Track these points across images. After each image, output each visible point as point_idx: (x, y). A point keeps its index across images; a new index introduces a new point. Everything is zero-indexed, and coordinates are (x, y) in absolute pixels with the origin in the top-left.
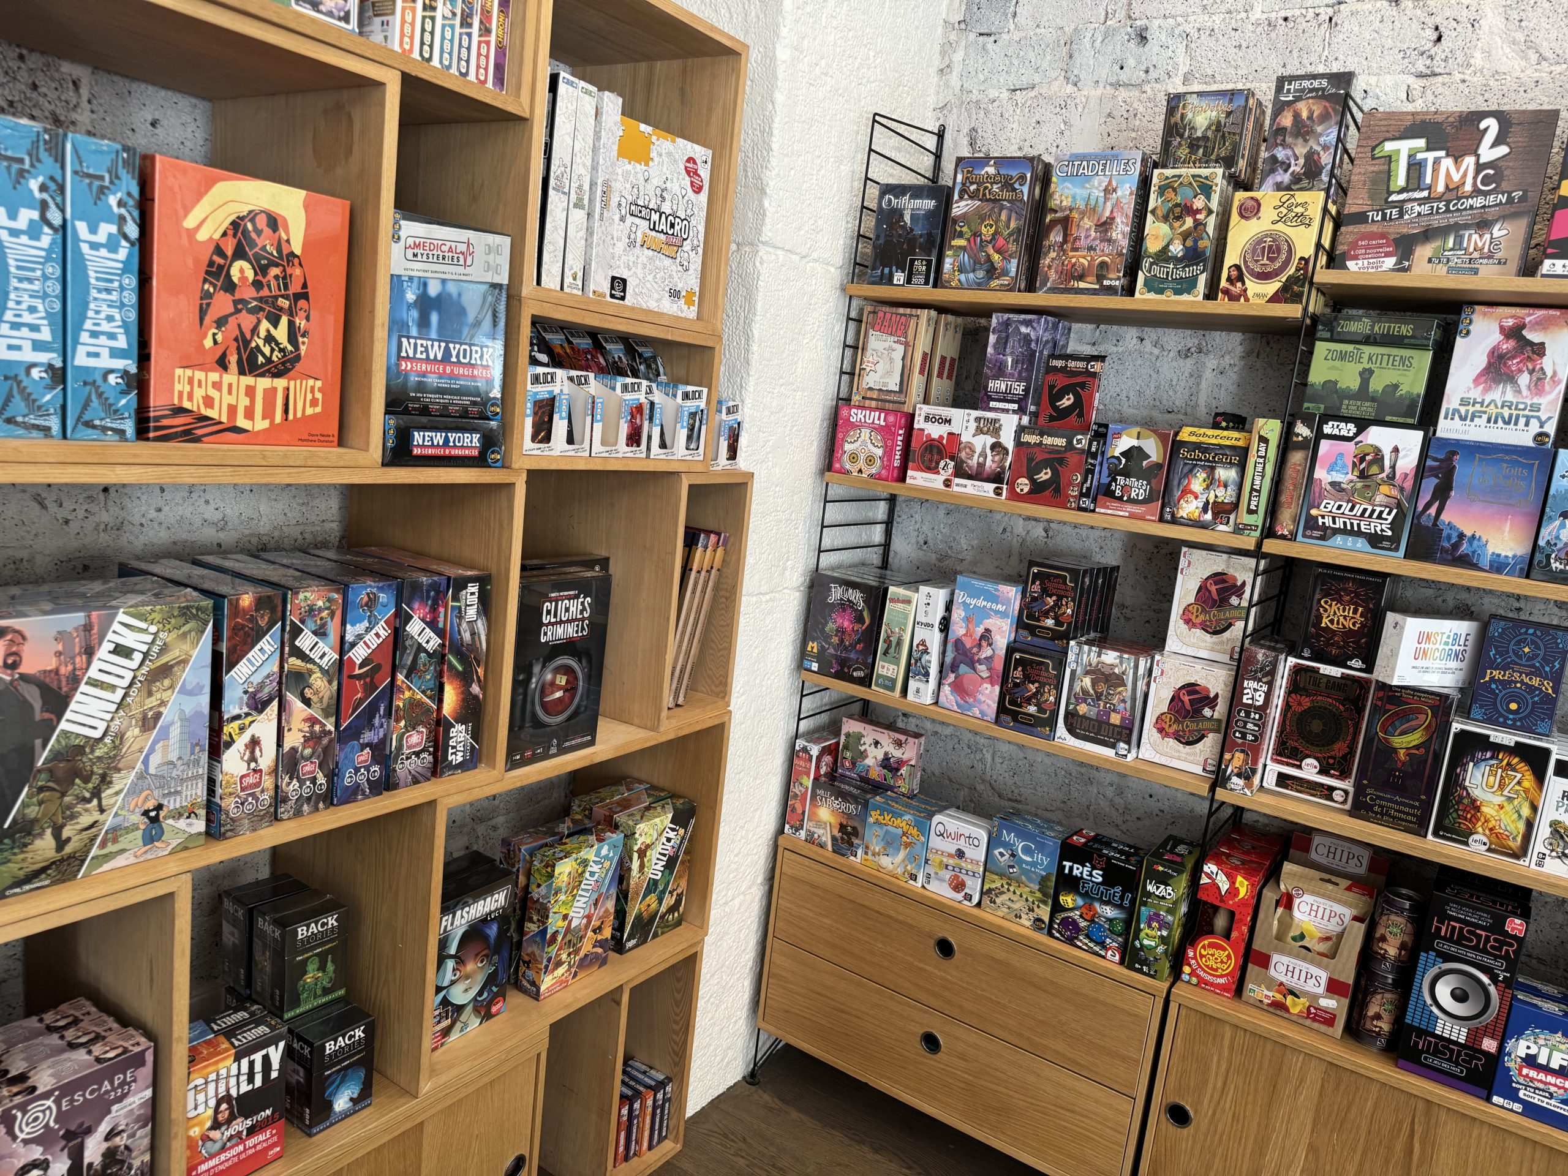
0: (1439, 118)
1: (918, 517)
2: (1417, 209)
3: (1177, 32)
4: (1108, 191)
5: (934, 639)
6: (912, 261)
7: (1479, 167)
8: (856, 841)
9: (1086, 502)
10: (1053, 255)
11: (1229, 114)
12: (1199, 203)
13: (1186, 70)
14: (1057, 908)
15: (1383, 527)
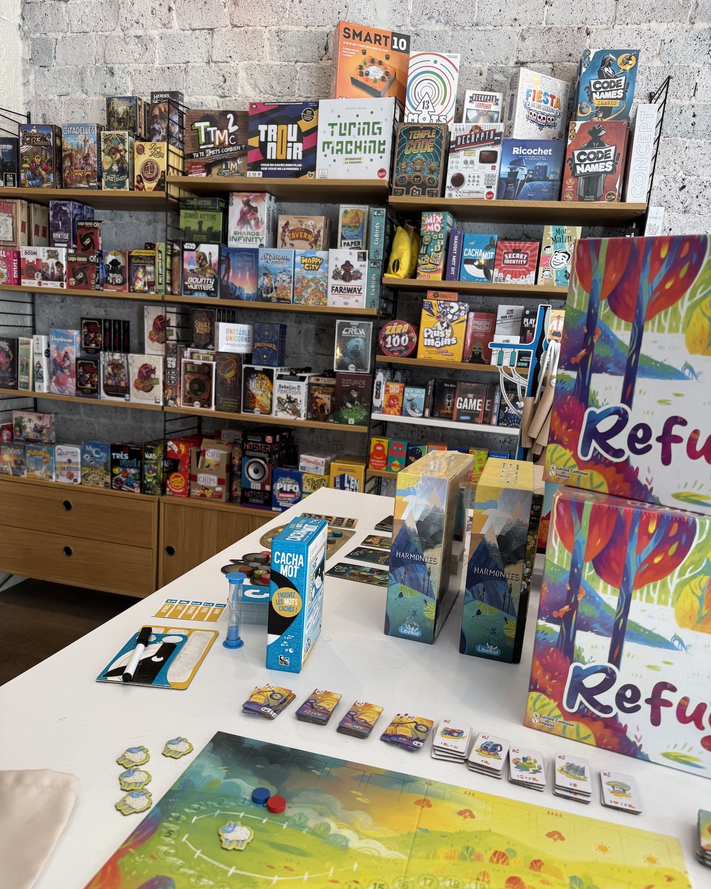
0: (213, 113)
1: (47, 311)
2: (210, 152)
3: (126, 71)
4: (85, 141)
5: (44, 361)
6: (6, 175)
7: (230, 135)
8: (23, 467)
9: (98, 286)
10: (68, 171)
11: (131, 107)
12: (121, 147)
13: (132, 89)
14: (113, 475)
15: (210, 287)
